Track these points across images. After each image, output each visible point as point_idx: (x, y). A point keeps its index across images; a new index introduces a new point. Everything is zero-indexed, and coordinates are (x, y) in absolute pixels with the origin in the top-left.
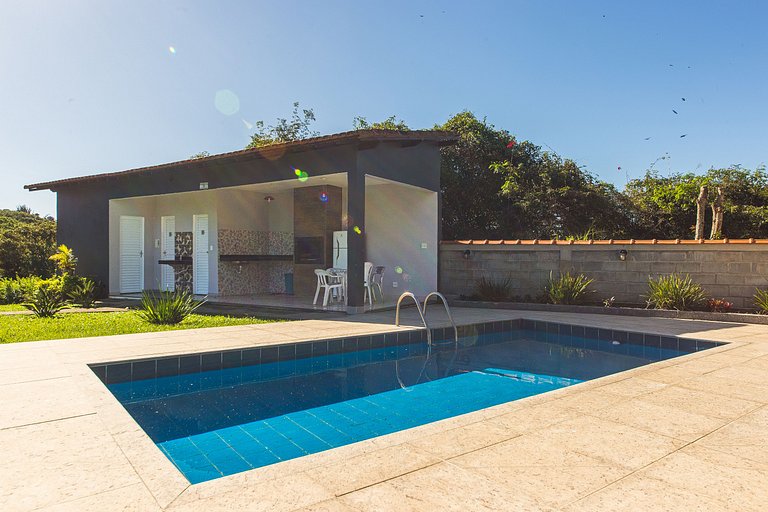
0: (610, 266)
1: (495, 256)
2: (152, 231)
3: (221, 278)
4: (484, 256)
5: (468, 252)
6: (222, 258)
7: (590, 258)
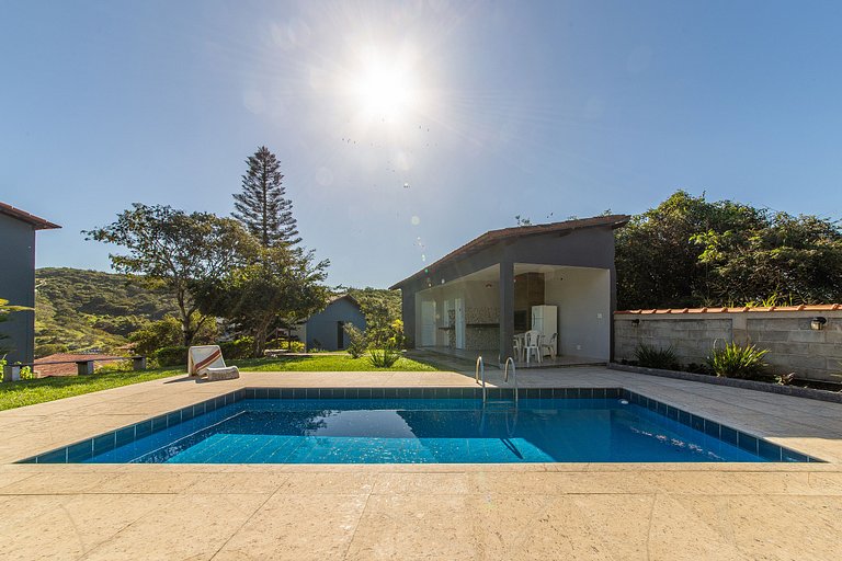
0: (798, 336)
1: (663, 325)
2: (440, 309)
3: (468, 339)
4: (652, 324)
5: (637, 321)
6: (468, 326)
7: (771, 327)
